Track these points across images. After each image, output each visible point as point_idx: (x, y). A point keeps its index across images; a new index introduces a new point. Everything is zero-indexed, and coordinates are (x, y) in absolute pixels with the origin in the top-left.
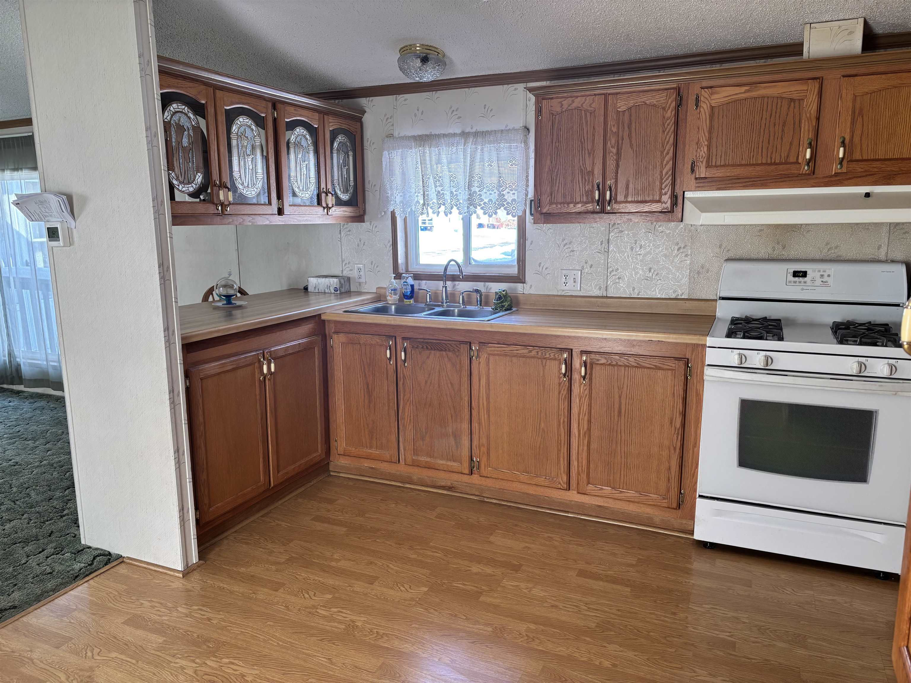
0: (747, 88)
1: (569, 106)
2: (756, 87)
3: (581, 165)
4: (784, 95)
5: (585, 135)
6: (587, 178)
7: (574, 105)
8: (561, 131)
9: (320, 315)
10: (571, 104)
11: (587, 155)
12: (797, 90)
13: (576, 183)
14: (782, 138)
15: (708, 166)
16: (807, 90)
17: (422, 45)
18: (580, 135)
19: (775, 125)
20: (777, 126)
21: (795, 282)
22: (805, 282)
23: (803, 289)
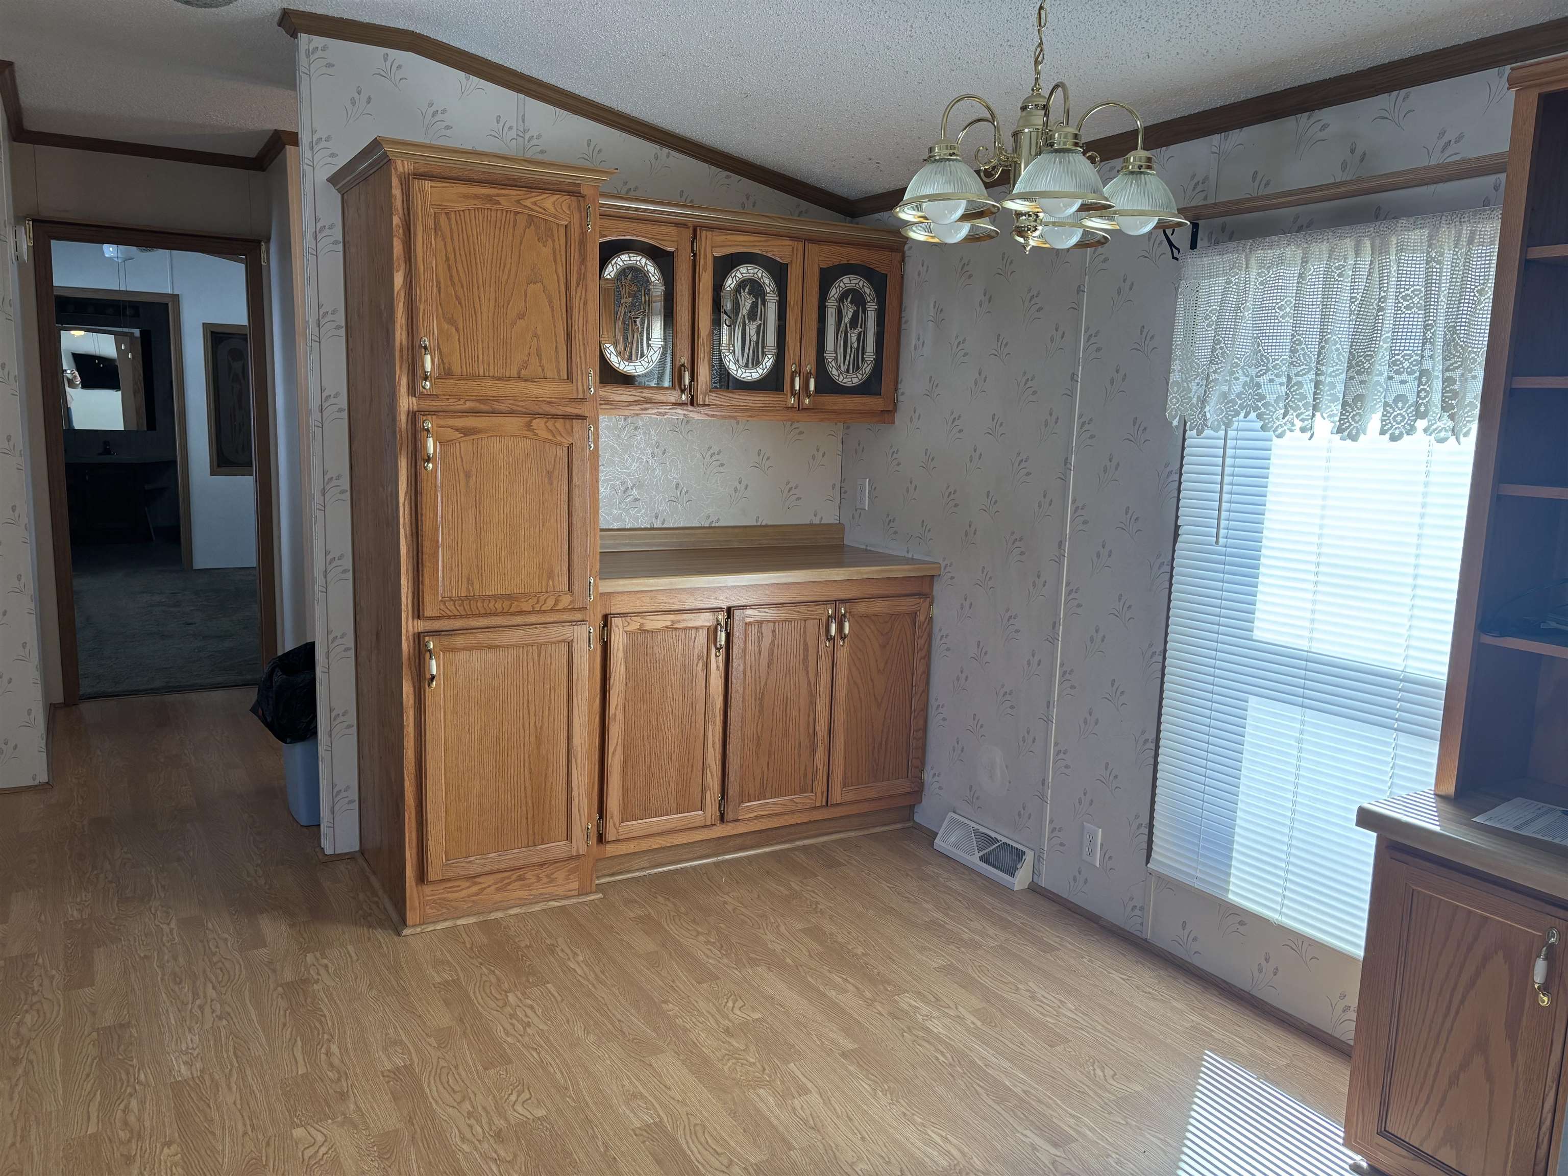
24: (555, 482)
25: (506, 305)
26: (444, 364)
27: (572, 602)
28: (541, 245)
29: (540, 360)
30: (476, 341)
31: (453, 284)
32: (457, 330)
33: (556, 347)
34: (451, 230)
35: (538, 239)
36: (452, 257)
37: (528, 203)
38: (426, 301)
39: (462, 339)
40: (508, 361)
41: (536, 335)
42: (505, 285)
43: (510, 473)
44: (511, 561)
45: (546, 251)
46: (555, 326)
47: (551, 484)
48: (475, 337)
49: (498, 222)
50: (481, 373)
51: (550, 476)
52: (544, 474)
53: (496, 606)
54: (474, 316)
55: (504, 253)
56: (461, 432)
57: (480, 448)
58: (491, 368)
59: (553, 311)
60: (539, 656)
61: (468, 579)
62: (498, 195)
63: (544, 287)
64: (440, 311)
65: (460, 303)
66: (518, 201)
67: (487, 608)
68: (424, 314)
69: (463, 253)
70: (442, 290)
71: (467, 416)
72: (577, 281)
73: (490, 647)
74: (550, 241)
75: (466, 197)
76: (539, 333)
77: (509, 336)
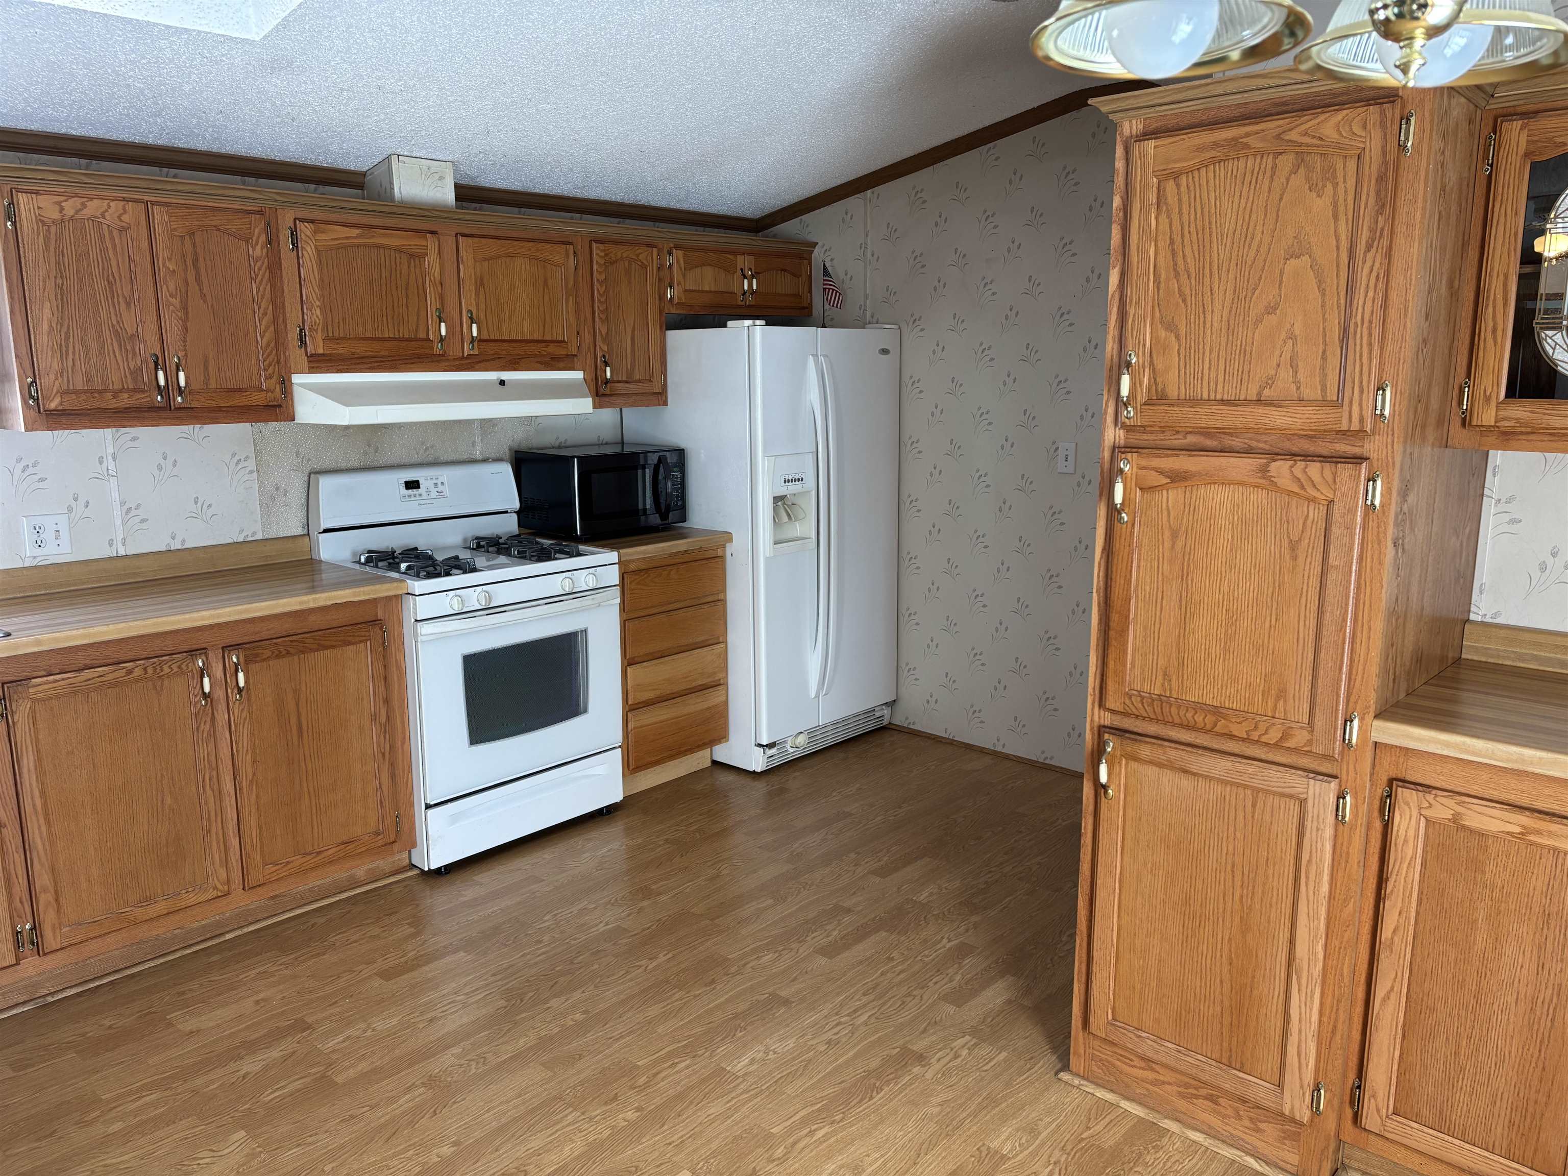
0: (358, 231)
1: (77, 212)
2: (369, 232)
3: (115, 323)
4: (403, 249)
5: (115, 270)
6: (129, 348)
7: (88, 212)
8: (63, 256)
10: (80, 210)
11: (123, 306)
13: (109, 353)
15: (325, 338)
16: (427, 246)
18: (103, 269)
19: (397, 288)
20: (399, 289)
21: (410, 496)
22: (420, 495)
23: (420, 505)
24: (1301, 560)
25: (1249, 294)
26: (1156, 384)
27: (1310, 742)
28: (1314, 194)
29: (1296, 372)
30: (1201, 351)
31: (1177, 275)
32: (1178, 337)
33: (1324, 352)
34: (1180, 200)
35: (1310, 188)
36: (1178, 240)
37: (1293, 136)
38: (1138, 303)
39: (1182, 350)
40: (1245, 377)
41: (1292, 336)
42: (1251, 266)
43: (1233, 537)
44: (1224, 660)
45: (1320, 204)
46: (1324, 320)
47: (1295, 558)
48: (1201, 347)
49: (1248, 175)
50: (1205, 396)
51: (1294, 547)
52: (1285, 543)
53: (1196, 717)
54: (1202, 316)
55: (1254, 217)
56: (1167, 476)
57: (1194, 499)
58: (1220, 387)
59: (1324, 295)
60: (1254, 806)
61: (1165, 674)
62: (1248, 135)
63: (1312, 262)
64: (1157, 314)
65: (1184, 301)
66: (1278, 137)
67: (1183, 718)
68: (1133, 321)
69: (1193, 230)
70: (1162, 285)
71: (1177, 455)
72: (1367, 242)
73: (1186, 772)
74: (1329, 186)
75: (1200, 149)
76: (1297, 332)
77: (1249, 340)
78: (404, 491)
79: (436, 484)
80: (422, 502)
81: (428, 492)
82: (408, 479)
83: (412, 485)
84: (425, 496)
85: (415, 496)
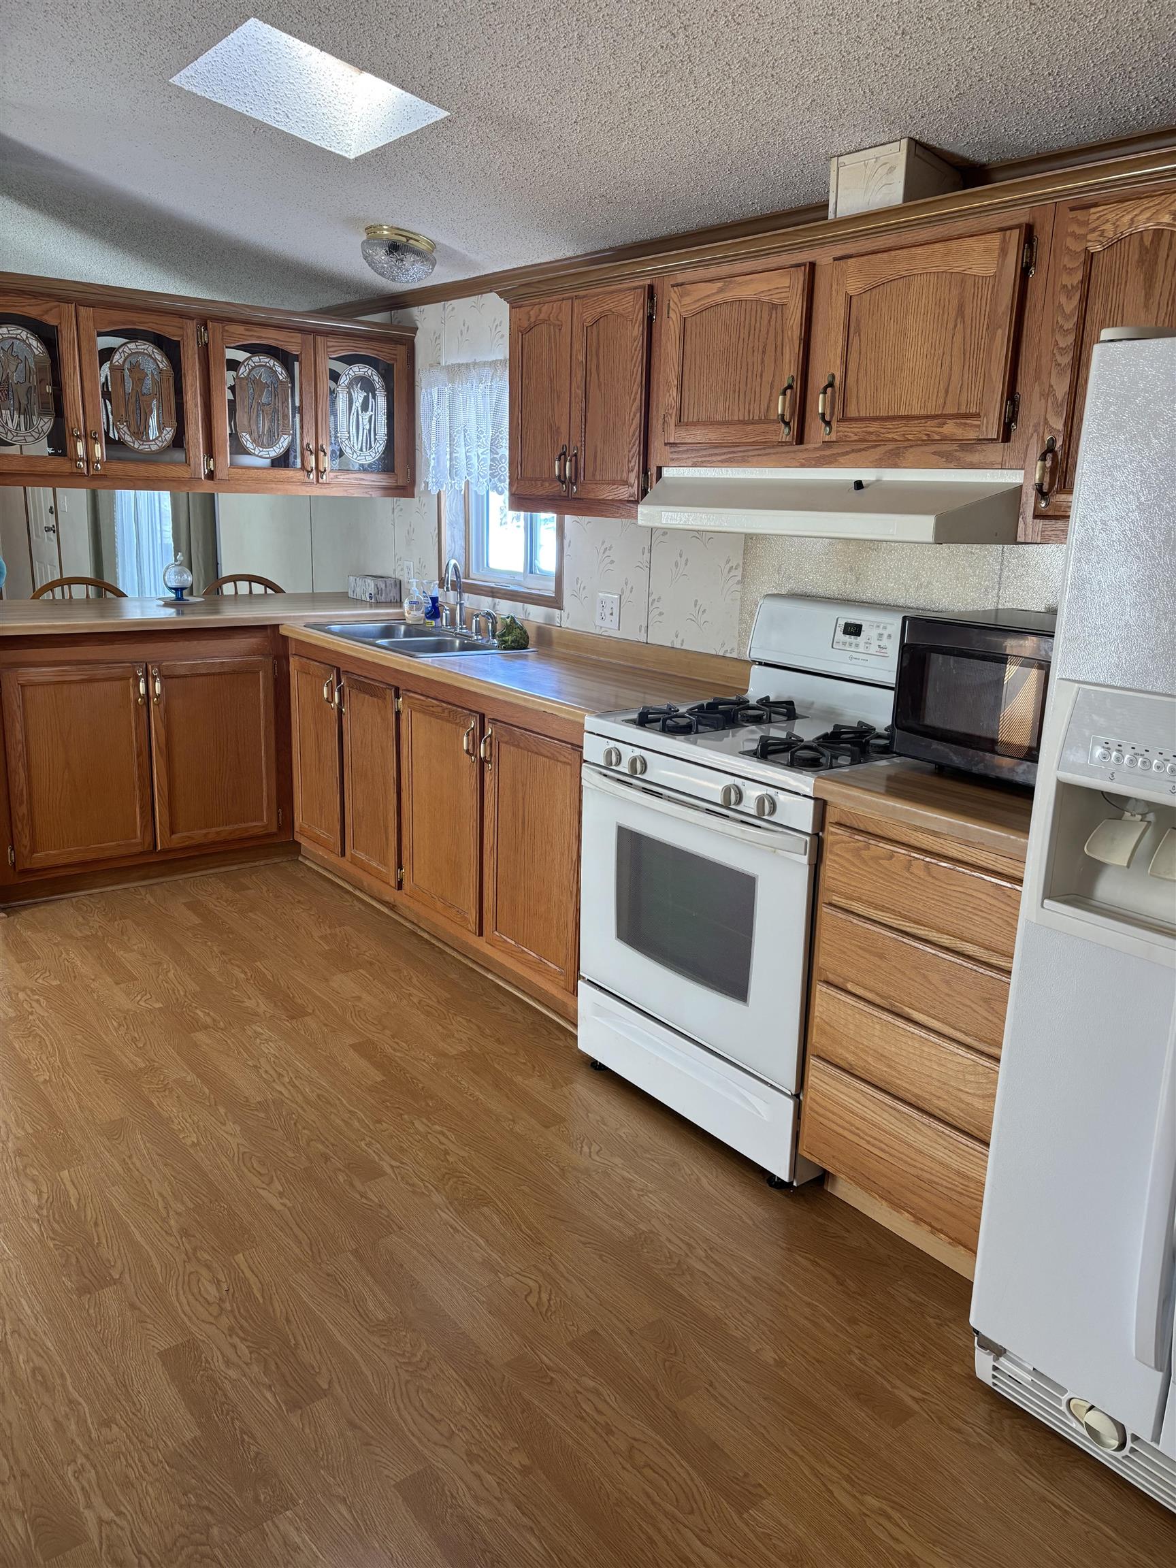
0: (719, 285)
2: (731, 282)
3: (551, 417)
4: (764, 298)
5: (554, 367)
6: (556, 439)
7: (542, 317)
8: (530, 359)
9: (277, 626)
10: (538, 316)
11: (556, 400)
12: (777, 288)
13: (545, 446)
14: (761, 375)
15: (680, 422)
16: (789, 287)
17: (391, 228)
18: (549, 367)
19: (754, 351)
20: (756, 353)
21: (844, 644)
22: (857, 646)
23: (850, 658)
78: (840, 635)
79: (881, 635)
80: (855, 655)
81: (868, 643)
82: (849, 621)
83: (853, 630)
84: (862, 645)
85: (850, 644)
